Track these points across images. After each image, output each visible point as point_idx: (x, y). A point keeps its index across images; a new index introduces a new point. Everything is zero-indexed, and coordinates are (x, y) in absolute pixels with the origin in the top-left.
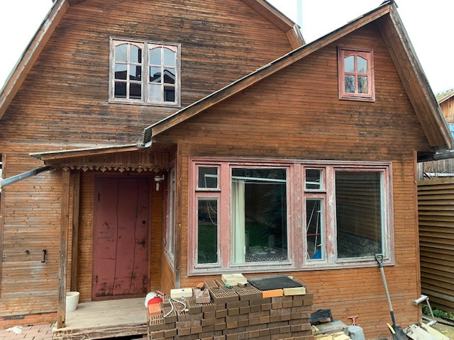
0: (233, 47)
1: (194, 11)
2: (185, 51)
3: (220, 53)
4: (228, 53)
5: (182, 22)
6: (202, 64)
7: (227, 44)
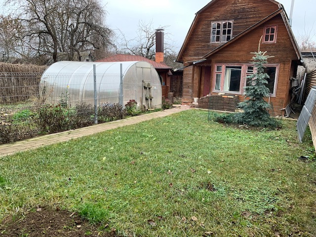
0: (254, 17)
1: (239, 6)
2: (235, 22)
3: (248, 20)
4: (251, 20)
5: (235, 11)
6: (241, 26)
7: (251, 16)
